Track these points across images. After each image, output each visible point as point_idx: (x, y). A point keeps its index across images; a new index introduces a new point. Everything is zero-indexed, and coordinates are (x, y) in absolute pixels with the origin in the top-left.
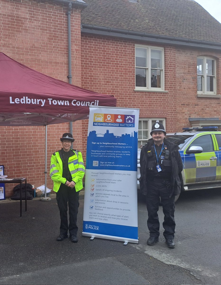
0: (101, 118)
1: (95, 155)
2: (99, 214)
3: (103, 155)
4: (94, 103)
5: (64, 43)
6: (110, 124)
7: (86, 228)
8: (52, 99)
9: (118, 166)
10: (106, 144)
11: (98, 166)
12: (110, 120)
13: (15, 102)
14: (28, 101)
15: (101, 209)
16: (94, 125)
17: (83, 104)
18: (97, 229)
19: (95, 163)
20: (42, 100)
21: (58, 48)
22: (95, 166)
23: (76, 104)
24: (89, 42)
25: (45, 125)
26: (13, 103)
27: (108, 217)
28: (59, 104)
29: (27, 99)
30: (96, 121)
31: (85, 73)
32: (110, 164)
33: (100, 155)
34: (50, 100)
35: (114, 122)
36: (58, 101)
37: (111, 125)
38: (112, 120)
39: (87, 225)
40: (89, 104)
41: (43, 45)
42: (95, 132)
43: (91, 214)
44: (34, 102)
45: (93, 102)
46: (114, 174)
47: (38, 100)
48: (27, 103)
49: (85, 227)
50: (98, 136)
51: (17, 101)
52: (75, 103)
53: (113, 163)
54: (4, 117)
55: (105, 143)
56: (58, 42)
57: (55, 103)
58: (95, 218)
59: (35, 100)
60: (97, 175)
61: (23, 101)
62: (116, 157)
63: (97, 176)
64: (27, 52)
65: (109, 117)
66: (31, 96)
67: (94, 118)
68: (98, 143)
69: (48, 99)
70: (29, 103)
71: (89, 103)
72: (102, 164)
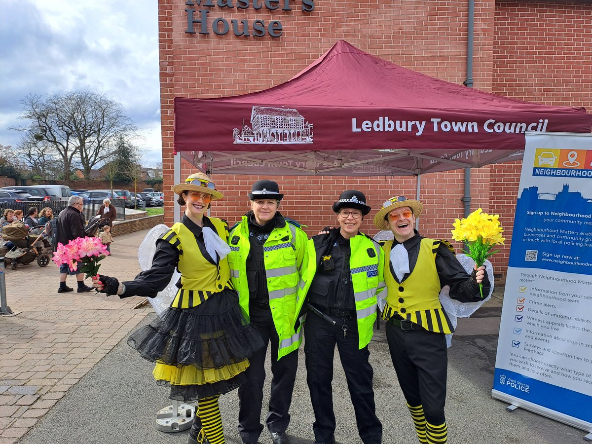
0: (552, 159)
1: (530, 238)
2: (533, 360)
3: (550, 238)
4: (537, 126)
5: (460, 20)
6: (572, 173)
7: (502, 382)
8: (439, 120)
9: (587, 264)
10: (560, 215)
11: (536, 260)
12: (574, 164)
13: (362, 129)
14: (390, 126)
15: (539, 350)
16: (534, 174)
17: (510, 129)
18: (526, 390)
19: (531, 255)
20: (418, 123)
21: (447, 29)
22: (530, 260)
23: (494, 130)
24: (510, 15)
25: (417, 175)
26: (359, 130)
27: (552, 372)
28: (456, 129)
29: (387, 122)
30: (540, 165)
31: (498, 76)
32: (569, 260)
33: (543, 238)
34: (435, 121)
35: (583, 169)
36: (453, 123)
37: (575, 174)
38: (579, 164)
39: (503, 378)
40: (523, 129)
41: (419, 27)
42: (535, 189)
43: (515, 358)
44: (401, 127)
45: (535, 124)
46: (577, 281)
47: (409, 122)
48: (386, 130)
49: (500, 381)
50: (541, 197)
51: (367, 126)
52: (491, 126)
53: (575, 258)
54: (341, 160)
55: (556, 214)
56: (447, 20)
57: (446, 127)
58: (523, 368)
59: (404, 122)
60: (533, 279)
61: (378, 126)
62: (584, 245)
63: (532, 281)
64: (388, 42)
65: (573, 156)
66: (395, 115)
67: (537, 160)
68: (541, 213)
69: (432, 120)
70: (391, 129)
71: (524, 125)
72: (545, 257)
